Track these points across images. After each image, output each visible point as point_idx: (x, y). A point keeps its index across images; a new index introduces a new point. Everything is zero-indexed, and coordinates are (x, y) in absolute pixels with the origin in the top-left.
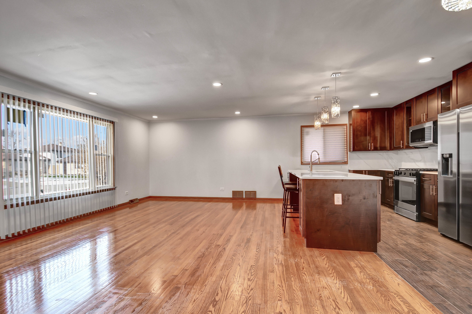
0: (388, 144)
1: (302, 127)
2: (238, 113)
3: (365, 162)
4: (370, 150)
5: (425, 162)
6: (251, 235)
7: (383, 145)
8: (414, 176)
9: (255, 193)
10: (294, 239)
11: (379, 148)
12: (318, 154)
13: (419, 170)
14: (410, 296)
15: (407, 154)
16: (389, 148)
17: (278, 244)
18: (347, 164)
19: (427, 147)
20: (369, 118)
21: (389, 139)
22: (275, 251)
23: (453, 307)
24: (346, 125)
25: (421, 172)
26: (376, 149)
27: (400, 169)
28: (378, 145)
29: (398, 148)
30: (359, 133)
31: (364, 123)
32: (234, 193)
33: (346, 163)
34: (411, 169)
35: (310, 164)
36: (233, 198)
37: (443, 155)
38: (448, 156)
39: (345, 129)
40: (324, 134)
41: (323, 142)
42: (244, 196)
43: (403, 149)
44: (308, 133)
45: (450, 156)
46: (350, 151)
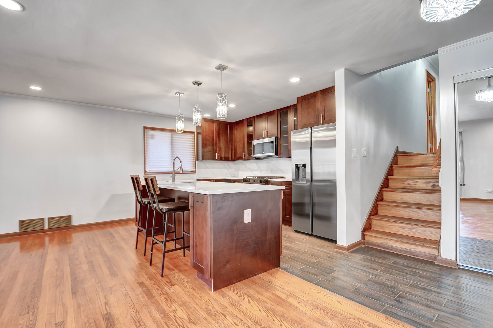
0: (230, 156)
1: (145, 128)
2: (35, 88)
3: (211, 171)
4: (217, 160)
5: (261, 171)
6: (106, 304)
7: (227, 156)
8: (264, 183)
9: (68, 218)
10: (185, 284)
11: (223, 158)
12: (181, 162)
13: (267, 177)
14: (363, 313)
15: (244, 165)
16: (231, 159)
17: (169, 302)
18: (196, 173)
19: (263, 159)
20: (215, 129)
21: (231, 150)
22: (176, 320)
23: (392, 308)
24: (193, 133)
25: (269, 180)
26: (221, 159)
27: (247, 178)
28: (223, 156)
29: (240, 159)
30: (208, 143)
31: (212, 133)
32: (23, 224)
33: (194, 172)
34: (259, 177)
35: (172, 174)
36: (21, 233)
37: (297, 165)
38: (302, 166)
39: (193, 137)
40: (172, 140)
41: (171, 148)
42: (46, 227)
43: (244, 159)
44: (152, 137)
45: (304, 166)
46: (198, 160)
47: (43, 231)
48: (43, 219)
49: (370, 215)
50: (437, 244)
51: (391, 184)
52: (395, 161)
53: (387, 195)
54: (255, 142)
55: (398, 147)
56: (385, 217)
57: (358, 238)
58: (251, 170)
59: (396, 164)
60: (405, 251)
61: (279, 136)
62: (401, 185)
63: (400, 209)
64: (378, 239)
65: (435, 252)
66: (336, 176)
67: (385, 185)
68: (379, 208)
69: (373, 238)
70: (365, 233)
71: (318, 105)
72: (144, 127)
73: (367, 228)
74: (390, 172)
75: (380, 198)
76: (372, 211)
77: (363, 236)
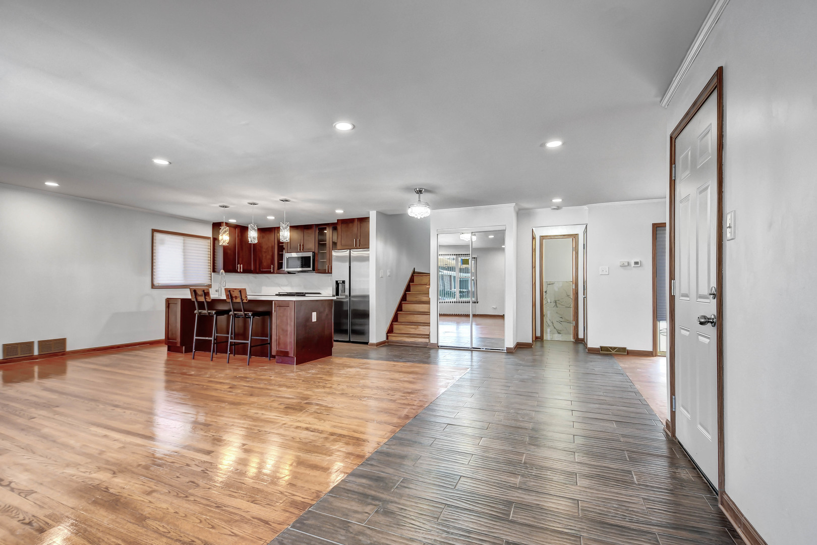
0: (253, 268)
1: (154, 231)
4: (239, 272)
7: (249, 268)
9: (63, 342)
16: (254, 271)
21: (254, 261)
24: (210, 238)
26: (244, 272)
28: (246, 268)
31: (234, 240)
33: (209, 286)
36: (5, 361)
37: (337, 282)
38: (341, 282)
39: (208, 243)
40: (184, 246)
41: (183, 257)
42: (36, 352)
43: (273, 273)
44: (162, 242)
45: (344, 282)
46: (214, 271)
47: (32, 358)
48: (32, 343)
49: (392, 322)
50: (428, 336)
51: (408, 298)
52: (412, 280)
53: (406, 307)
54: (286, 255)
55: (414, 268)
56: (402, 323)
57: (384, 338)
58: (279, 285)
59: (413, 282)
60: (412, 343)
61: (316, 251)
62: (415, 299)
63: (412, 316)
64: (397, 337)
65: (427, 340)
66: (369, 292)
67: (404, 298)
68: (399, 316)
69: (393, 338)
70: (388, 335)
71: (355, 230)
72: (152, 229)
73: (390, 330)
74: (408, 289)
75: (400, 308)
76: (393, 319)
77: (387, 337)
